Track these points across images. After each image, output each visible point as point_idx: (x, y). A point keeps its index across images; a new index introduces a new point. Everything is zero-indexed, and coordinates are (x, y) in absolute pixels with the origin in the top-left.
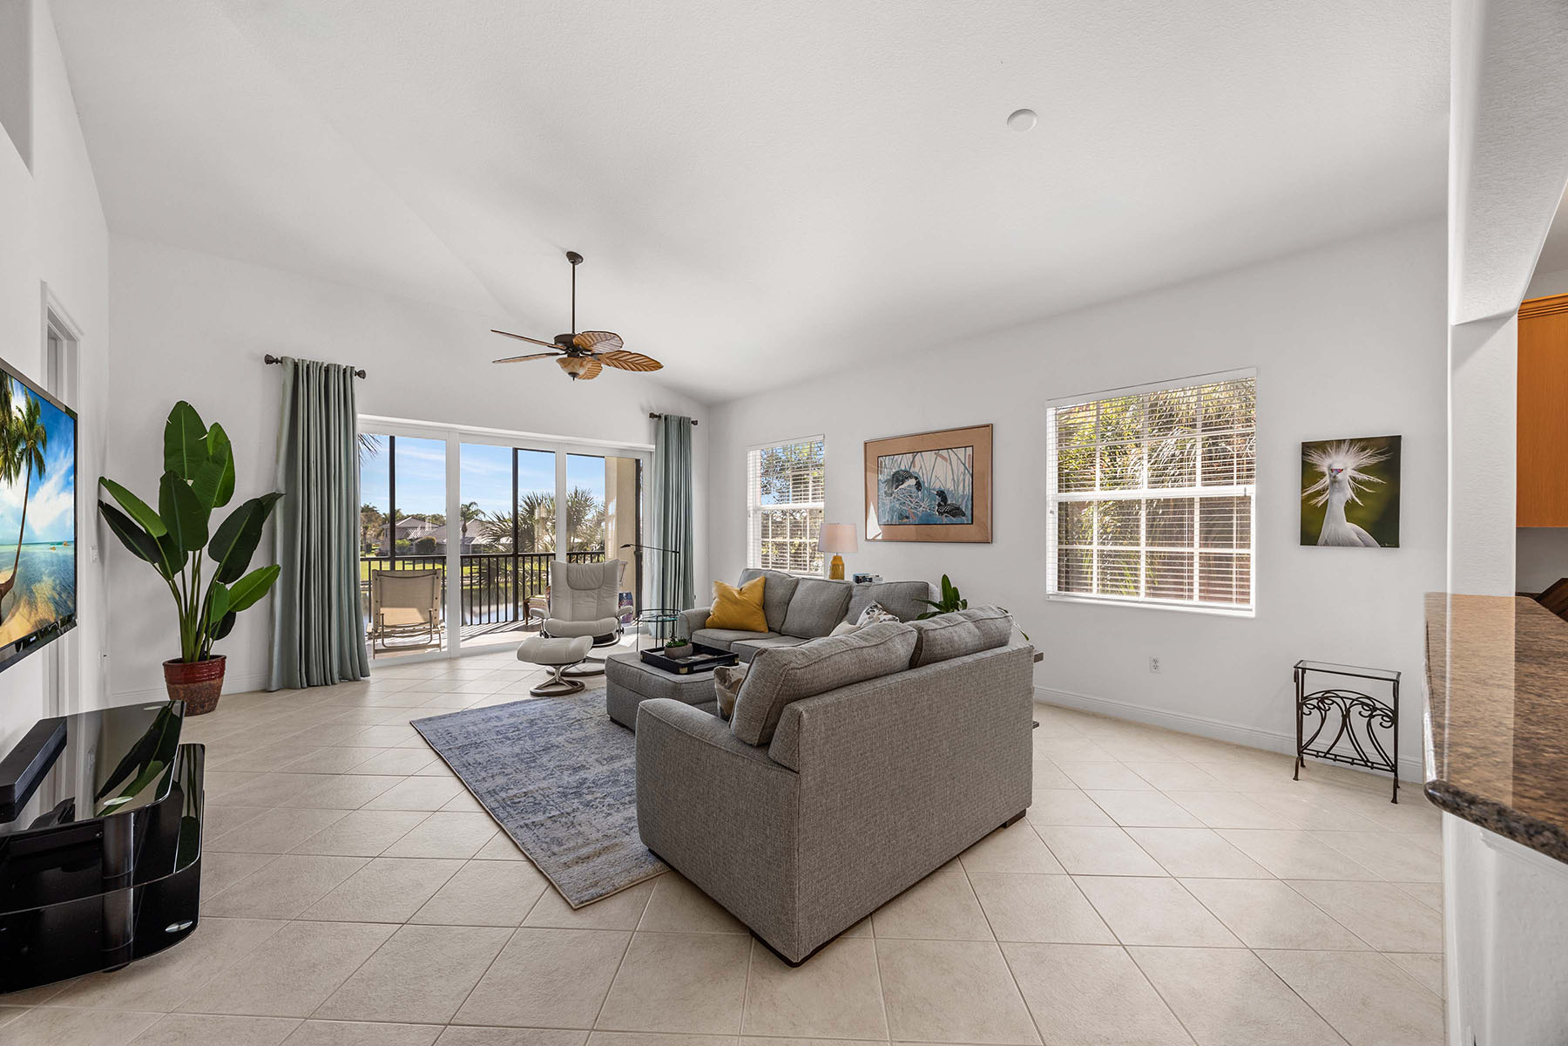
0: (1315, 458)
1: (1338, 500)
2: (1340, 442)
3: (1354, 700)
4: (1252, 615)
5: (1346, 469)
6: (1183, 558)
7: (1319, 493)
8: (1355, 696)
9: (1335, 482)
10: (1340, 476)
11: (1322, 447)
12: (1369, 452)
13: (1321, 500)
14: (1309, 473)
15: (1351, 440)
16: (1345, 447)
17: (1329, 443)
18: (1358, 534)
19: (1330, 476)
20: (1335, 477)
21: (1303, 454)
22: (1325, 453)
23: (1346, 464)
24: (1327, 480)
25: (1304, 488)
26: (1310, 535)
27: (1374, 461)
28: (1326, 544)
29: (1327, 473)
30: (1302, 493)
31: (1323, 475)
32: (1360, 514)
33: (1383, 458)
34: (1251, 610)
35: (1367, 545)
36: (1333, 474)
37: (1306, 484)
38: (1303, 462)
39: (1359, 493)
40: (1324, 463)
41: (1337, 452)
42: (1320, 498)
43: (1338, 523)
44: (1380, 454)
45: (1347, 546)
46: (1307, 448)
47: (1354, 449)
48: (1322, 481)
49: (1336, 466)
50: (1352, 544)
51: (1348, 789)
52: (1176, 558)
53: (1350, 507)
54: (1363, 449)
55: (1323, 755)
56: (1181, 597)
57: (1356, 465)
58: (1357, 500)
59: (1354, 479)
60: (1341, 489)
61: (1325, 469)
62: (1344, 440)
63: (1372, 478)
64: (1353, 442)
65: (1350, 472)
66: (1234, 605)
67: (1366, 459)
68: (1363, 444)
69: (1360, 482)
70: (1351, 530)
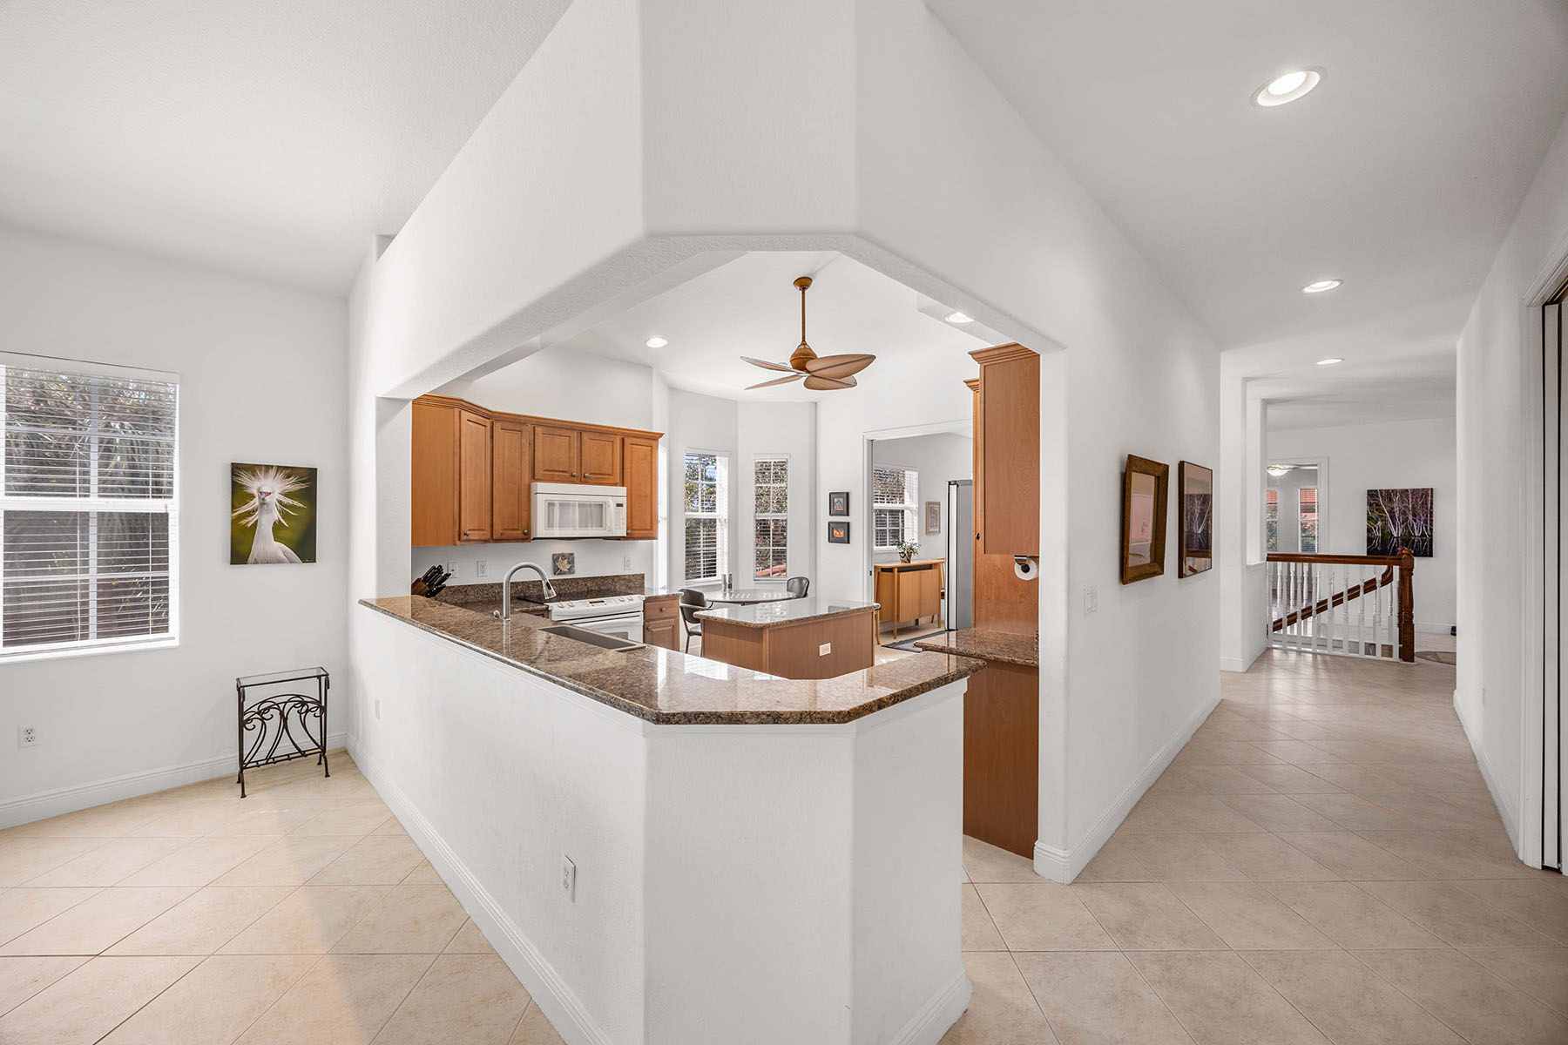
0: (245, 479)
1: (267, 520)
2: (268, 467)
3: (286, 703)
4: (175, 643)
5: (273, 492)
6: (75, 588)
7: (249, 514)
8: (286, 699)
9: (264, 504)
10: (268, 499)
11: (252, 469)
12: (292, 479)
13: (251, 521)
14: (239, 494)
15: (278, 467)
16: (272, 472)
17: (259, 466)
18: (284, 552)
19: (259, 498)
20: (263, 499)
21: (233, 474)
22: (254, 476)
23: (272, 488)
24: (256, 502)
25: (234, 507)
26: (239, 554)
27: (297, 487)
28: (256, 562)
29: (256, 494)
30: (233, 512)
31: (253, 497)
32: (285, 534)
33: (303, 486)
34: (173, 638)
35: (291, 562)
36: (262, 497)
37: (237, 505)
38: (233, 481)
39: (285, 515)
40: (254, 485)
41: (265, 477)
42: (250, 519)
43: (266, 542)
44: (303, 482)
45: (275, 563)
46: (236, 469)
47: (280, 476)
48: (252, 502)
49: (265, 490)
50: (280, 561)
51: (290, 783)
52: (66, 588)
53: (277, 527)
54: (289, 477)
55: (265, 762)
56: (72, 638)
57: (282, 489)
58: (283, 522)
59: (280, 502)
60: (271, 511)
61: (255, 492)
62: (272, 466)
63: (296, 503)
64: (279, 468)
65: (277, 496)
66: (151, 636)
67: (290, 485)
68: (288, 472)
69: (285, 506)
70: (279, 548)
